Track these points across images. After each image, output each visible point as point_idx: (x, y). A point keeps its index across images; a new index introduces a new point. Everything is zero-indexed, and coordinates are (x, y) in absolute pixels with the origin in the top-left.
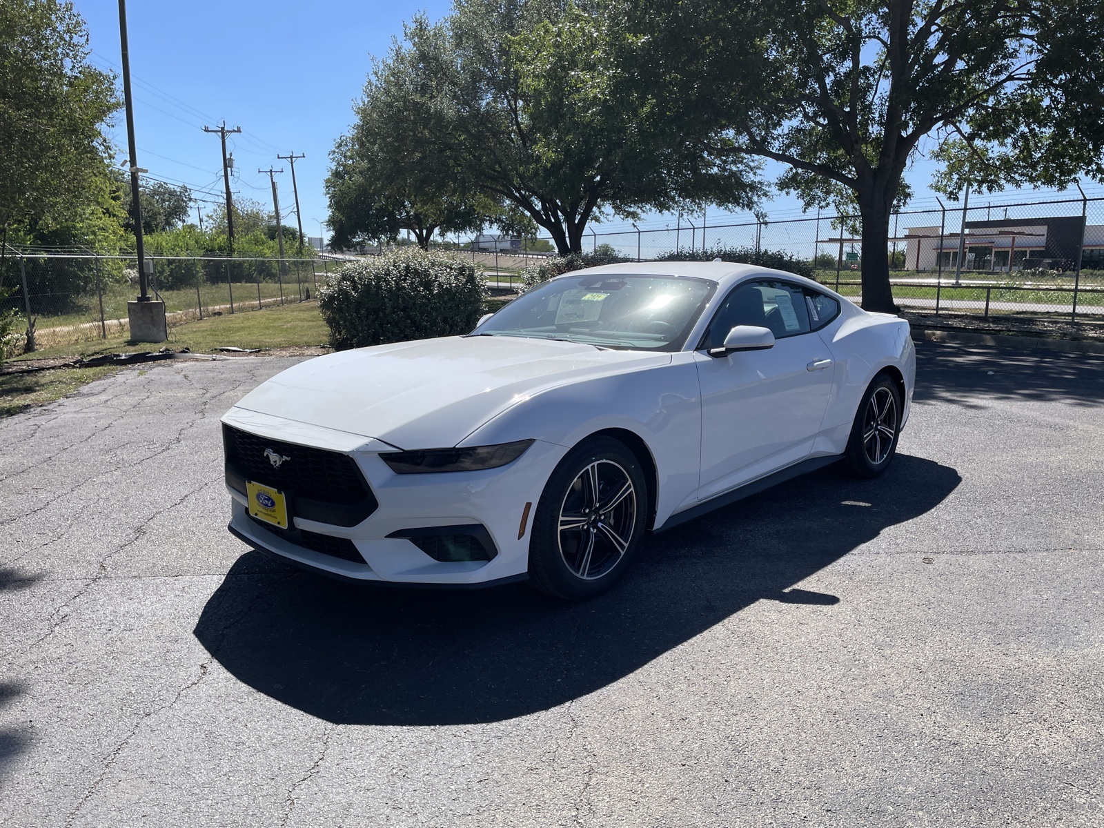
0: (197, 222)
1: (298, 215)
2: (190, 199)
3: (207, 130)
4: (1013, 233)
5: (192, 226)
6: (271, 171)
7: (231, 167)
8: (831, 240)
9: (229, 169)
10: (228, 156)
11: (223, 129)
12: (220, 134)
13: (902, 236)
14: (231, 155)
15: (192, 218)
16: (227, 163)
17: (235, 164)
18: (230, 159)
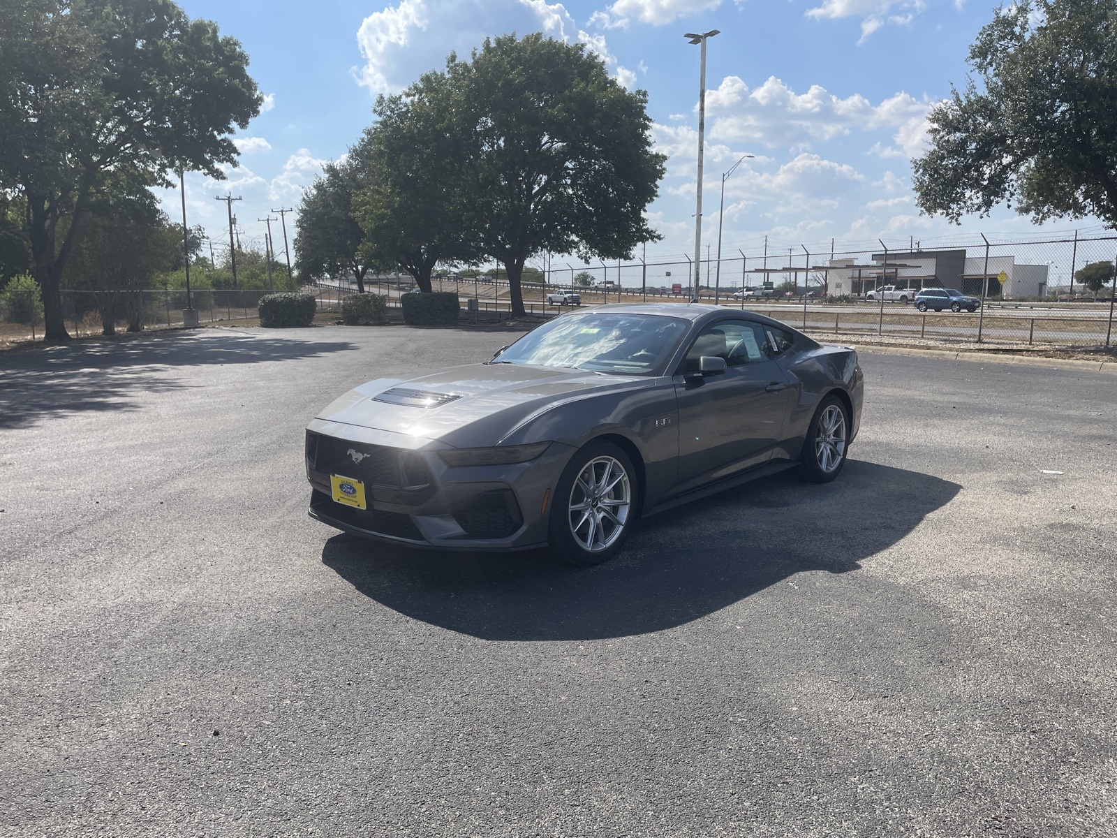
0: (208, 255)
1: (287, 255)
2: (204, 237)
3: (218, 199)
4: (896, 265)
5: (204, 259)
6: (268, 220)
7: (235, 224)
8: (757, 271)
9: (233, 225)
10: (232, 217)
11: (229, 197)
12: (227, 201)
13: (811, 268)
14: (235, 215)
15: (204, 252)
16: (232, 221)
17: (237, 221)
18: (234, 219)
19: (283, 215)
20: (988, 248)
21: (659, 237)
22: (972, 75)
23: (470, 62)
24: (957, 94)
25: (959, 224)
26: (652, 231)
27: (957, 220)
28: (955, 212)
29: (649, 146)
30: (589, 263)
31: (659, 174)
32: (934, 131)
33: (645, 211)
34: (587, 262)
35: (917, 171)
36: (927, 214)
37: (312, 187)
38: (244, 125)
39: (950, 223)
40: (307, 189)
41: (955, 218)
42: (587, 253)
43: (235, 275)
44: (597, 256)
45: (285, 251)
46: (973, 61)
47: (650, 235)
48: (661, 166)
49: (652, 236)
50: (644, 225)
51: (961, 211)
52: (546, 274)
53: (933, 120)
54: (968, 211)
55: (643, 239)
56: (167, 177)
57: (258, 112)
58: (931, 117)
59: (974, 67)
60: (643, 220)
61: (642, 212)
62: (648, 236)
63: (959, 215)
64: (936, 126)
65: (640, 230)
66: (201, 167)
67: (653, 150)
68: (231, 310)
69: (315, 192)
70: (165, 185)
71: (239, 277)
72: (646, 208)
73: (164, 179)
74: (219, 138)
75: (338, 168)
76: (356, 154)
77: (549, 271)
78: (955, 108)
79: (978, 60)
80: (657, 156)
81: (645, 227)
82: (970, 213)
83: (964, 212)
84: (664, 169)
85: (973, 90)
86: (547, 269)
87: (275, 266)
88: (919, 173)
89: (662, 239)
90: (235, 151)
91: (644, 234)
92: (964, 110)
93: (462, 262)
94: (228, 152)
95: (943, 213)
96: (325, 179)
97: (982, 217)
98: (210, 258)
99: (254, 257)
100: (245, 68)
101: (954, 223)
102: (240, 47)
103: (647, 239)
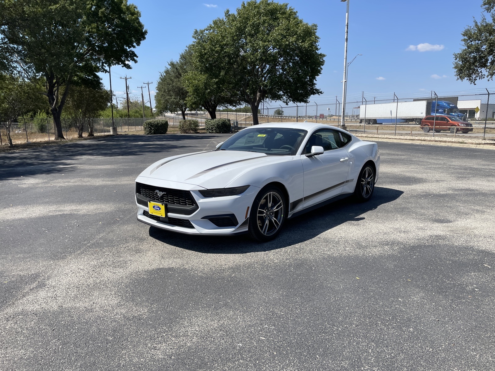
0: (115, 103)
1: (150, 103)
6: (142, 87)
9: (128, 90)
10: (127, 86)
11: (126, 77)
16: (127, 88)
17: (130, 88)
19: (148, 85)
20: (489, 96)
21: (321, 93)
22: (484, 13)
23: (236, 13)
24: (476, 22)
25: (475, 84)
26: (318, 90)
27: (474, 83)
28: (473, 78)
29: (318, 50)
30: (288, 105)
31: (322, 63)
32: (464, 40)
33: (316, 80)
34: (287, 104)
35: (456, 59)
36: (460, 79)
37: (164, 72)
38: (139, 44)
39: (471, 84)
40: (162, 73)
41: (473, 81)
42: (287, 100)
43: (129, 112)
44: (291, 101)
45: (149, 101)
46: (484, 7)
47: (317, 92)
48: (322, 59)
49: (318, 92)
50: (314, 87)
51: (477, 78)
52: (262, 110)
53: (464, 35)
54: (480, 78)
55: (314, 93)
56: (105, 68)
57: (145, 38)
58: (463, 33)
59: (485, 10)
60: (315, 84)
61: (314, 81)
62: (316, 92)
63: (475, 80)
64: (466, 38)
65: (312, 89)
66: (120, 63)
67: (319, 52)
68: (129, 127)
69: (165, 74)
70: (105, 72)
71: (130, 113)
72: (316, 79)
73: (104, 69)
74: (128, 50)
75: (175, 63)
76: (183, 57)
77: (263, 109)
78: (475, 29)
79: (487, 6)
80: (321, 55)
81: (315, 88)
82: (481, 79)
83: (478, 78)
84: (324, 61)
85: (485, 20)
86: (262, 108)
87: (145, 108)
88: (457, 60)
89: (322, 93)
90: (136, 56)
91: (315, 91)
92: (479, 30)
93: (229, 105)
94: (133, 56)
95: (468, 79)
96: (169, 69)
97: (489, 81)
98: (116, 105)
99: (136, 104)
100: (139, 18)
101: (473, 84)
102: (137, 9)
103: (316, 93)
